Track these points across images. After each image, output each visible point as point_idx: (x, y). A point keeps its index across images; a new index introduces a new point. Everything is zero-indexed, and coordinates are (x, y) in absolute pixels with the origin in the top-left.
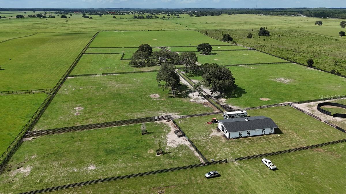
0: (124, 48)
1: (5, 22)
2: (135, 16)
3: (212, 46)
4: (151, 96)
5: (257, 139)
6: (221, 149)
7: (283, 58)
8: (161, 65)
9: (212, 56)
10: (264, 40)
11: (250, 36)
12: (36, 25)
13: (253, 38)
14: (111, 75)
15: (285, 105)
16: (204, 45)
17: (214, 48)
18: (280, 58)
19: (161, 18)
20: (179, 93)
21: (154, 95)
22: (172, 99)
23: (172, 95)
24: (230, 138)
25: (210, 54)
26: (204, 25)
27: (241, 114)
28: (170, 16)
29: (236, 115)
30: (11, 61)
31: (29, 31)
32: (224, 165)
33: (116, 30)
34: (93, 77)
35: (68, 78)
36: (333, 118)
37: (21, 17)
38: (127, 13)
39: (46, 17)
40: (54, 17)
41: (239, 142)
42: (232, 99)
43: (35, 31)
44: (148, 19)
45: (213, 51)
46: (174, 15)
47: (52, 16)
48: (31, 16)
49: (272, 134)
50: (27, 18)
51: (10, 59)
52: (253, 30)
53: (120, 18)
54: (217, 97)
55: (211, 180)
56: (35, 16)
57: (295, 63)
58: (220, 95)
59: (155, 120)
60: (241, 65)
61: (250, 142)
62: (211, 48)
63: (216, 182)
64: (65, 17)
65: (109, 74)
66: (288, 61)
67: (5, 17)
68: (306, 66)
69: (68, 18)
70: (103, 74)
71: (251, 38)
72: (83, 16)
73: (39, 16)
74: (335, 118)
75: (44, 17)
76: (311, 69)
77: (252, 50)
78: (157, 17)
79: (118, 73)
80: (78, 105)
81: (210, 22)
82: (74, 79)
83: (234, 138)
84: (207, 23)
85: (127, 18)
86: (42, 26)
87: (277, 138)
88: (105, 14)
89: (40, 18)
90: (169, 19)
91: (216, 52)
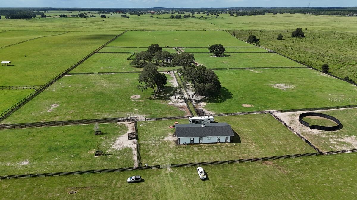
0: (140, 47)
1: (47, 21)
2: (172, 16)
3: (225, 47)
4: (132, 97)
5: (209, 146)
6: (164, 154)
7: (300, 62)
8: (163, 65)
9: (224, 57)
10: (293, 42)
11: (280, 38)
12: (73, 24)
13: (284, 39)
14: (108, 74)
15: (265, 113)
16: (216, 46)
17: (227, 50)
18: (298, 62)
19: (198, 18)
20: (162, 95)
21: (136, 96)
22: (152, 101)
23: (153, 97)
24: (181, 143)
25: (222, 56)
26: (239, 26)
27: (207, 120)
28: (209, 15)
29: (201, 121)
30: (26, 57)
31: (63, 30)
32: (155, 170)
33: (143, 30)
34: (88, 75)
35: (66, 75)
36: (310, 130)
37: (64, 16)
38: (167, 12)
39: (87, 17)
40: (95, 17)
41: (187, 148)
42: (213, 103)
43: (68, 30)
44: (185, 19)
45: (225, 53)
46: (213, 14)
47: (93, 16)
48: (73, 16)
49: (228, 142)
50: (69, 17)
51: (26, 56)
52: (288, 31)
53: (157, 18)
54: (198, 101)
55: (130, 185)
56: (77, 16)
57: (311, 68)
58: (203, 99)
59: (119, 121)
60: (247, 68)
61: (199, 149)
62: (224, 50)
63: (135, 188)
64: (104, 17)
65: (106, 73)
66: (304, 66)
67: (50, 16)
68: (321, 71)
69: (107, 17)
70: (99, 73)
71: (281, 39)
72: (121, 16)
73: (81, 16)
74: (313, 130)
75: (85, 17)
76: (325, 75)
77: (272, 52)
78: (194, 17)
79: (114, 73)
80: (56, 102)
81: (248, 21)
82: (70, 76)
83: (184, 144)
84: (244, 23)
85: (164, 18)
86: (78, 25)
87: (232, 146)
88: (145, 14)
89: (81, 17)
90: (206, 18)
91: (229, 54)
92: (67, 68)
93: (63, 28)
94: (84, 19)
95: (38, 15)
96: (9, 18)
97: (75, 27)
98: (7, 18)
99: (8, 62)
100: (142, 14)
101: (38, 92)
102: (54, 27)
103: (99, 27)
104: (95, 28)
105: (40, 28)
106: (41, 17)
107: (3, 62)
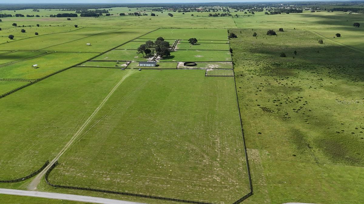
2: (210, 14)
4: (135, 57)
12: (127, 23)
16: (192, 39)
17: (198, 41)
22: (141, 58)
24: (140, 66)
25: (195, 44)
31: (118, 27)
34: (122, 50)
35: (113, 50)
37: (123, 15)
39: (140, 15)
40: (147, 15)
42: (163, 60)
43: (122, 28)
44: (221, 17)
47: (145, 14)
48: (130, 14)
50: (127, 16)
53: (197, 16)
54: (158, 59)
56: (133, 14)
62: (197, 41)
64: (154, 15)
67: (113, 15)
69: (156, 15)
70: (127, 49)
71: (255, 36)
72: (168, 14)
73: (136, 14)
75: (139, 15)
78: (230, 15)
82: (115, 50)
88: (192, 11)
89: (136, 16)
91: (200, 44)
92: (114, 47)
93: (119, 26)
94: (137, 17)
95: (104, 13)
96: (83, 16)
97: (127, 25)
98: (81, 16)
99: (89, 44)
100: (190, 11)
101: (101, 54)
102: (114, 25)
103: (144, 25)
104: (140, 26)
105: (104, 25)
106: (106, 15)
107: (87, 44)
